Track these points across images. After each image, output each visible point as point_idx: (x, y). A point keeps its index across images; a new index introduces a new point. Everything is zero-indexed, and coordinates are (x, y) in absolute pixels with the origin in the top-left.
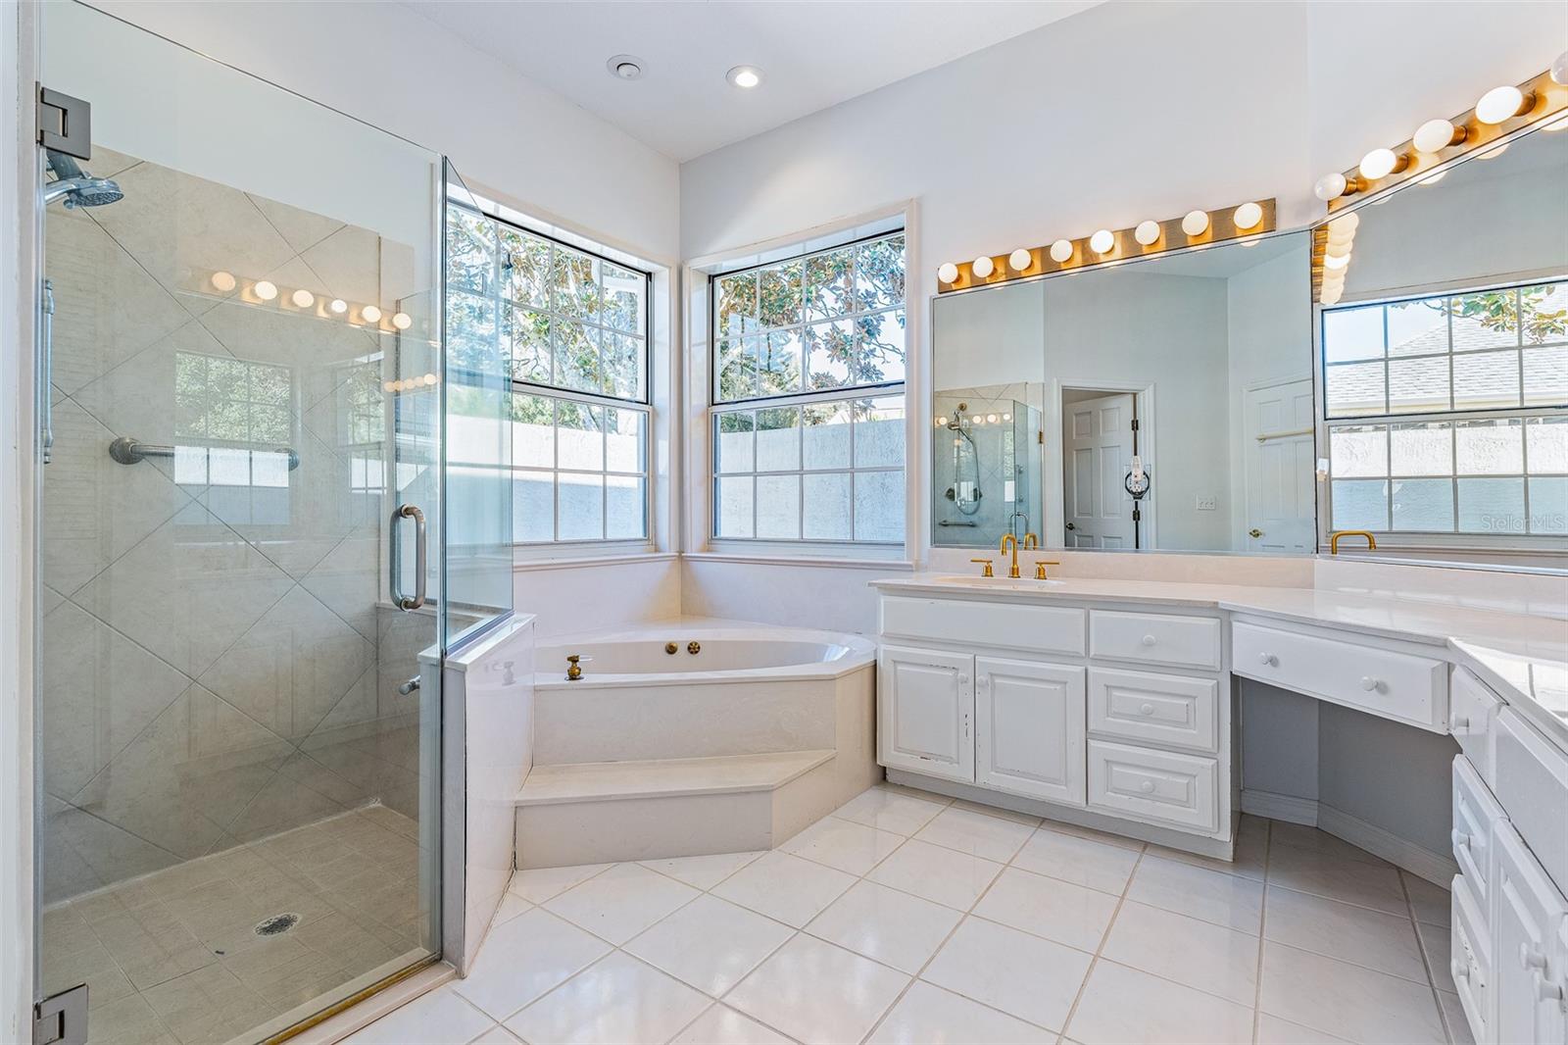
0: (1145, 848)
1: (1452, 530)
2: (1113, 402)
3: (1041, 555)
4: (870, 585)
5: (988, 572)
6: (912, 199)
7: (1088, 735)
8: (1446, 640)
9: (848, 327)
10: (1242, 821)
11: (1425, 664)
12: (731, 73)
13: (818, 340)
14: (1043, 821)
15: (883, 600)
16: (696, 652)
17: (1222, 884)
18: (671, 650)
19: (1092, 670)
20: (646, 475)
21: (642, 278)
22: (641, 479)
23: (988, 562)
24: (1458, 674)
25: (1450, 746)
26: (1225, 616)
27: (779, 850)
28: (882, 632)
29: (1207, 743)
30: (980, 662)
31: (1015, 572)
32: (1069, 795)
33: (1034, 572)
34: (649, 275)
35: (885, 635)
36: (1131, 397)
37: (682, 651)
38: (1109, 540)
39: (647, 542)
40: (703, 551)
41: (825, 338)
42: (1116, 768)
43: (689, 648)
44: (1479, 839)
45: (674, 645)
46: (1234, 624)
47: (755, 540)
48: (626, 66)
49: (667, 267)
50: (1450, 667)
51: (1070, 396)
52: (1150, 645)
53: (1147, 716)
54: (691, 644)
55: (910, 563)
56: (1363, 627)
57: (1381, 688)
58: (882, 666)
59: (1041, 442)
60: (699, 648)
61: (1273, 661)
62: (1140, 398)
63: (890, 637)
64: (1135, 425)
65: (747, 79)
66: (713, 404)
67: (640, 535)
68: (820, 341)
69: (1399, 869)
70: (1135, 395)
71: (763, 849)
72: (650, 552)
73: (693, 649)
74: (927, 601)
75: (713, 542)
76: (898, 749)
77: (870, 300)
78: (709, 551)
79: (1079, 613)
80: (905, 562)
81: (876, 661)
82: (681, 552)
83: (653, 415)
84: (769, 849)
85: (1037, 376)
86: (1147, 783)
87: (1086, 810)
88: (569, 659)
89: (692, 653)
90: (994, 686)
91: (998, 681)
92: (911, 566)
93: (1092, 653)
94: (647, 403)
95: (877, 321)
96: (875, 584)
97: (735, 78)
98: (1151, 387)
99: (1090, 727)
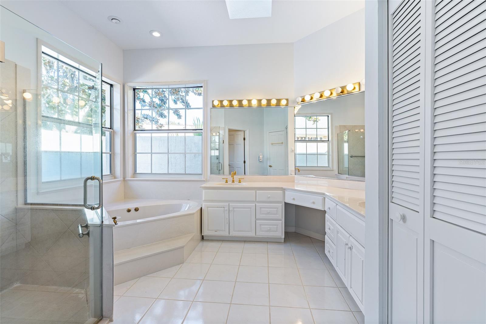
0: (267, 243)
1: (306, 166)
2: (240, 133)
3: (239, 177)
4: (200, 187)
5: (227, 182)
6: (205, 80)
7: (256, 219)
8: (324, 193)
9: (157, 101)
10: (286, 233)
11: (320, 198)
12: (151, 32)
13: (146, 104)
14: (245, 241)
15: (204, 191)
16: (138, 211)
17: (282, 247)
18: (129, 211)
19: (257, 204)
20: (111, 153)
21: (109, 86)
22: (109, 155)
23: (227, 179)
24: (326, 199)
25: (325, 212)
26: (283, 190)
27: (186, 263)
28: (204, 199)
29: (280, 218)
30: (231, 205)
31: (233, 181)
32: (252, 234)
33: (238, 181)
34: (111, 86)
35: (204, 200)
36: (243, 132)
37: (133, 211)
38: (238, 168)
39: (111, 176)
40: (132, 178)
41: (149, 103)
42: (262, 226)
43: (135, 210)
44: (332, 227)
45: (130, 209)
46: (286, 192)
47: (151, 174)
48: (115, 20)
49: (120, 84)
50: (324, 198)
51: (230, 130)
52: (269, 197)
53: (268, 213)
54: (136, 208)
55: (204, 179)
56: (311, 191)
57: (314, 203)
58: (204, 208)
59: (223, 143)
60: (138, 209)
61: (294, 199)
62: (246, 132)
63: (206, 201)
64: (244, 139)
65: (156, 34)
66: (135, 130)
67: (109, 173)
68: (147, 104)
69: (310, 237)
70: (244, 131)
71: (181, 264)
72: (113, 179)
73: (137, 210)
74: (216, 191)
75: (136, 174)
76: (208, 230)
77: (163, 93)
78: (134, 177)
79: (254, 191)
80: (203, 179)
81: (201, 207)
82: (124, 178)
83: (113, 132)
84: (183, 263)
85: (222, 125)
86: (269, 228)
87: (256, 237)
88: (113, 218)
89: (136, 211)
90: (234, 210)
91: (235, 209)
92: (205, 180)
93: (257, 201)
94: (111, 129)
95: (166, 99)
96: (201, 187)
97: (152, 33)
98: (248, 130)
99: (257, 218)
